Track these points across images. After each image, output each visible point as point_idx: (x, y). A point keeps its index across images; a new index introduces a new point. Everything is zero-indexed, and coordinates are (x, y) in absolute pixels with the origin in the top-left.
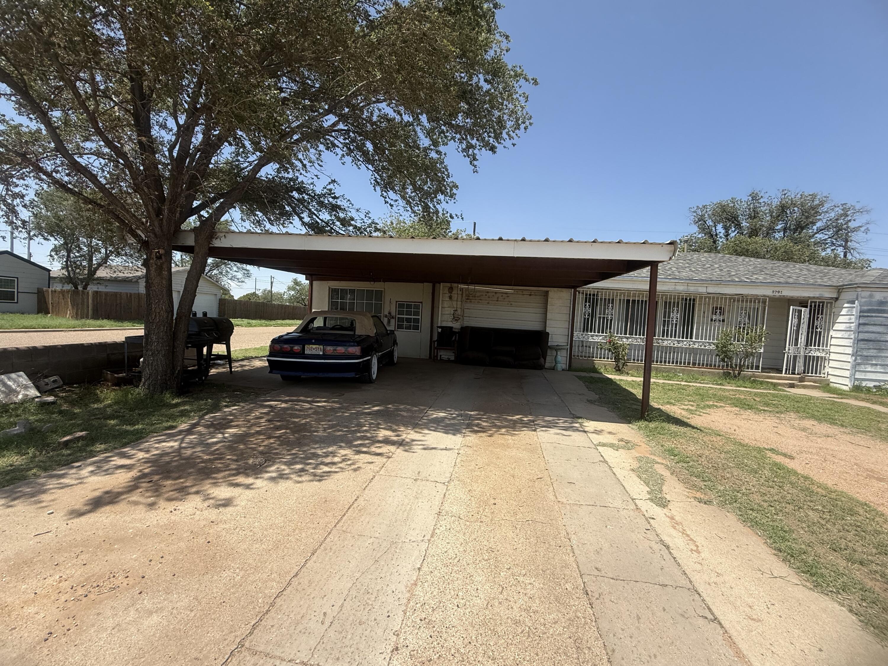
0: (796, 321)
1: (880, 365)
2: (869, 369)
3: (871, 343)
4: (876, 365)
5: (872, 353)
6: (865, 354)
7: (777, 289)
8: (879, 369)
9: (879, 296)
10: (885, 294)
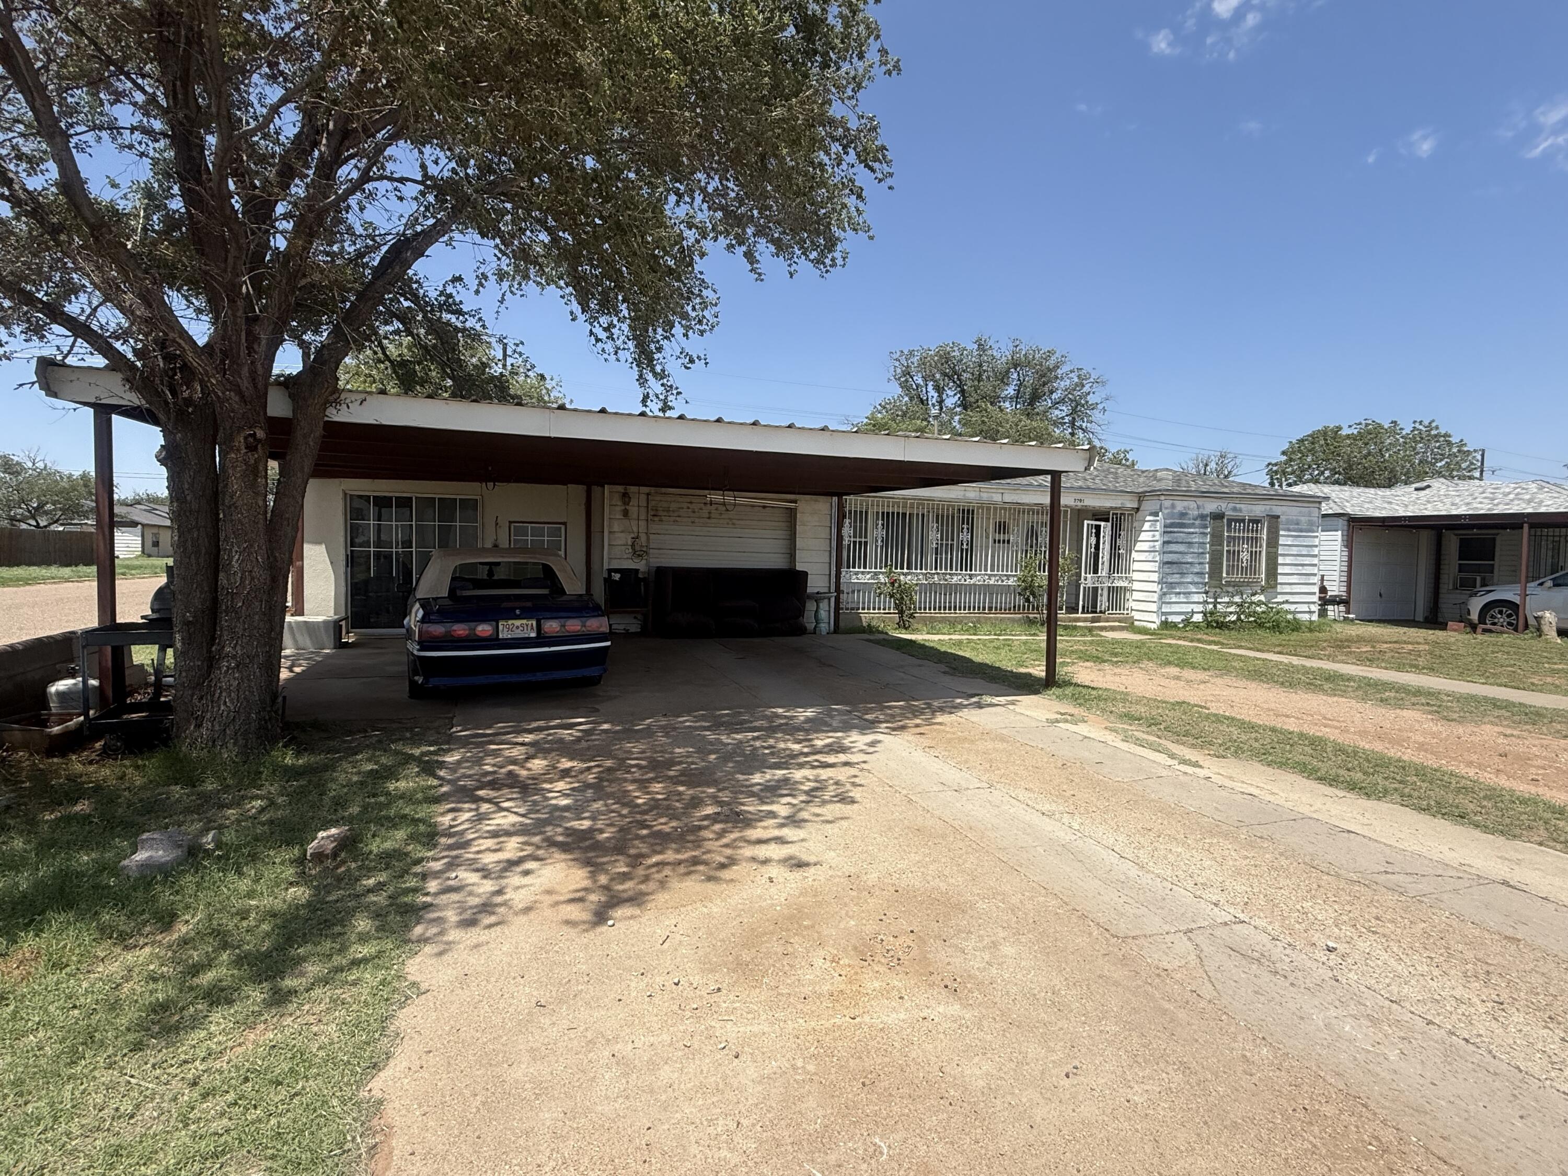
0: (1093, 540)
1: (1184, 593)
2: (1174, 600)
3: (1175, 566)
4: (1179, 593)
5: (1176, 578)
6: (1170, 580)
7: (1079, 497)
8: (1182, 598)
9: (1180, 506)
10: (1186, 503)
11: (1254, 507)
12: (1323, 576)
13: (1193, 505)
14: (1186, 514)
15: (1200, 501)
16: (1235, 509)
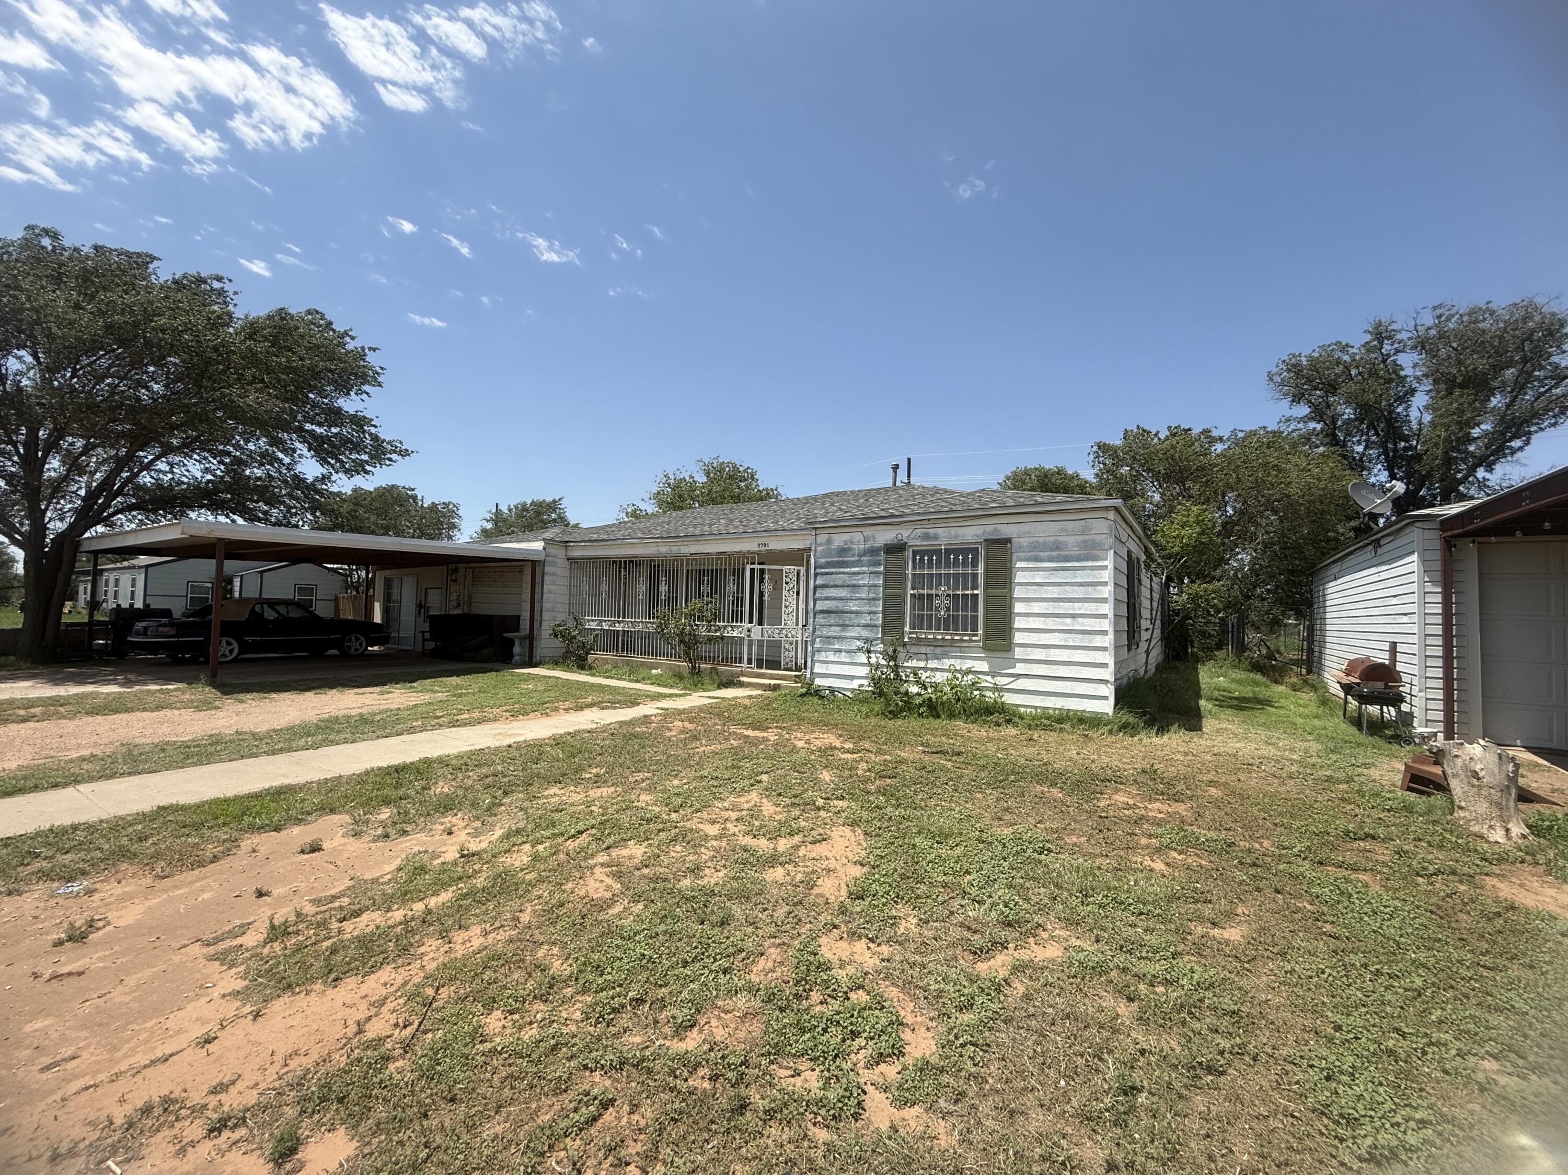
2: (832, 658)
3: (833, 615)
4: (840, 651)
5: (834, 631)
7: (762, 541)
8: (844, 657)
9: (839, 540)
10: (847, 537)
11: (962, 531)
12: (1394, 645)
13: (858, 537)
14: (850, 549)
15: (868, 532)
16: (926, 537)
